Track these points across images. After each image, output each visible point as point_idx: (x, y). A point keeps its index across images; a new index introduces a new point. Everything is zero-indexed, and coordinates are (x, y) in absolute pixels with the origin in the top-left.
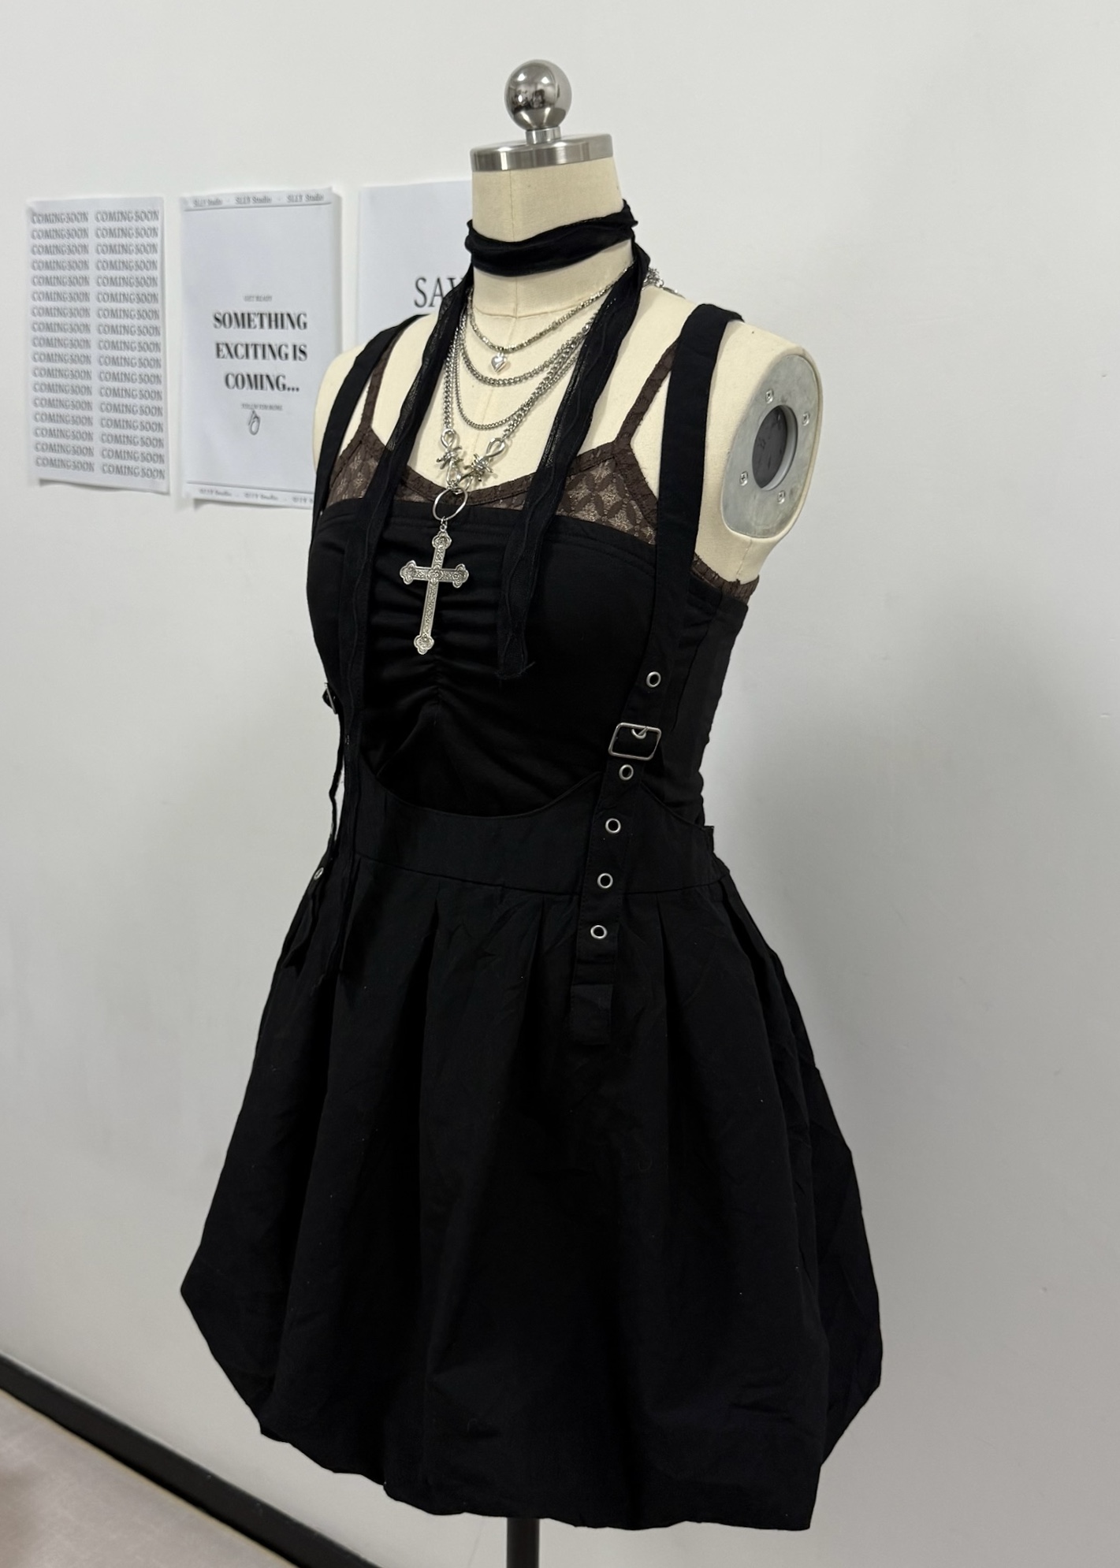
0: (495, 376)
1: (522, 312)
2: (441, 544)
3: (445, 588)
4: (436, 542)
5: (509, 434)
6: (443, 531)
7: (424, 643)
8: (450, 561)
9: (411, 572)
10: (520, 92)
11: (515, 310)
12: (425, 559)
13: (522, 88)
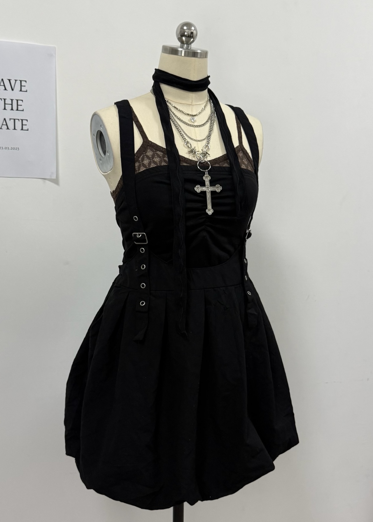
0: (193, 124)
1: (194, 103)
2: (207, 179)
3: (213, 193)
4: (204, 178)
5: (208, 143)
6: (207, 174)
7: (210, 211)
8: (212, 183)
9: (198, 189)
10: (186, 32)
11: (192, 102)
12: (203, 184)
13: (186, 31)
